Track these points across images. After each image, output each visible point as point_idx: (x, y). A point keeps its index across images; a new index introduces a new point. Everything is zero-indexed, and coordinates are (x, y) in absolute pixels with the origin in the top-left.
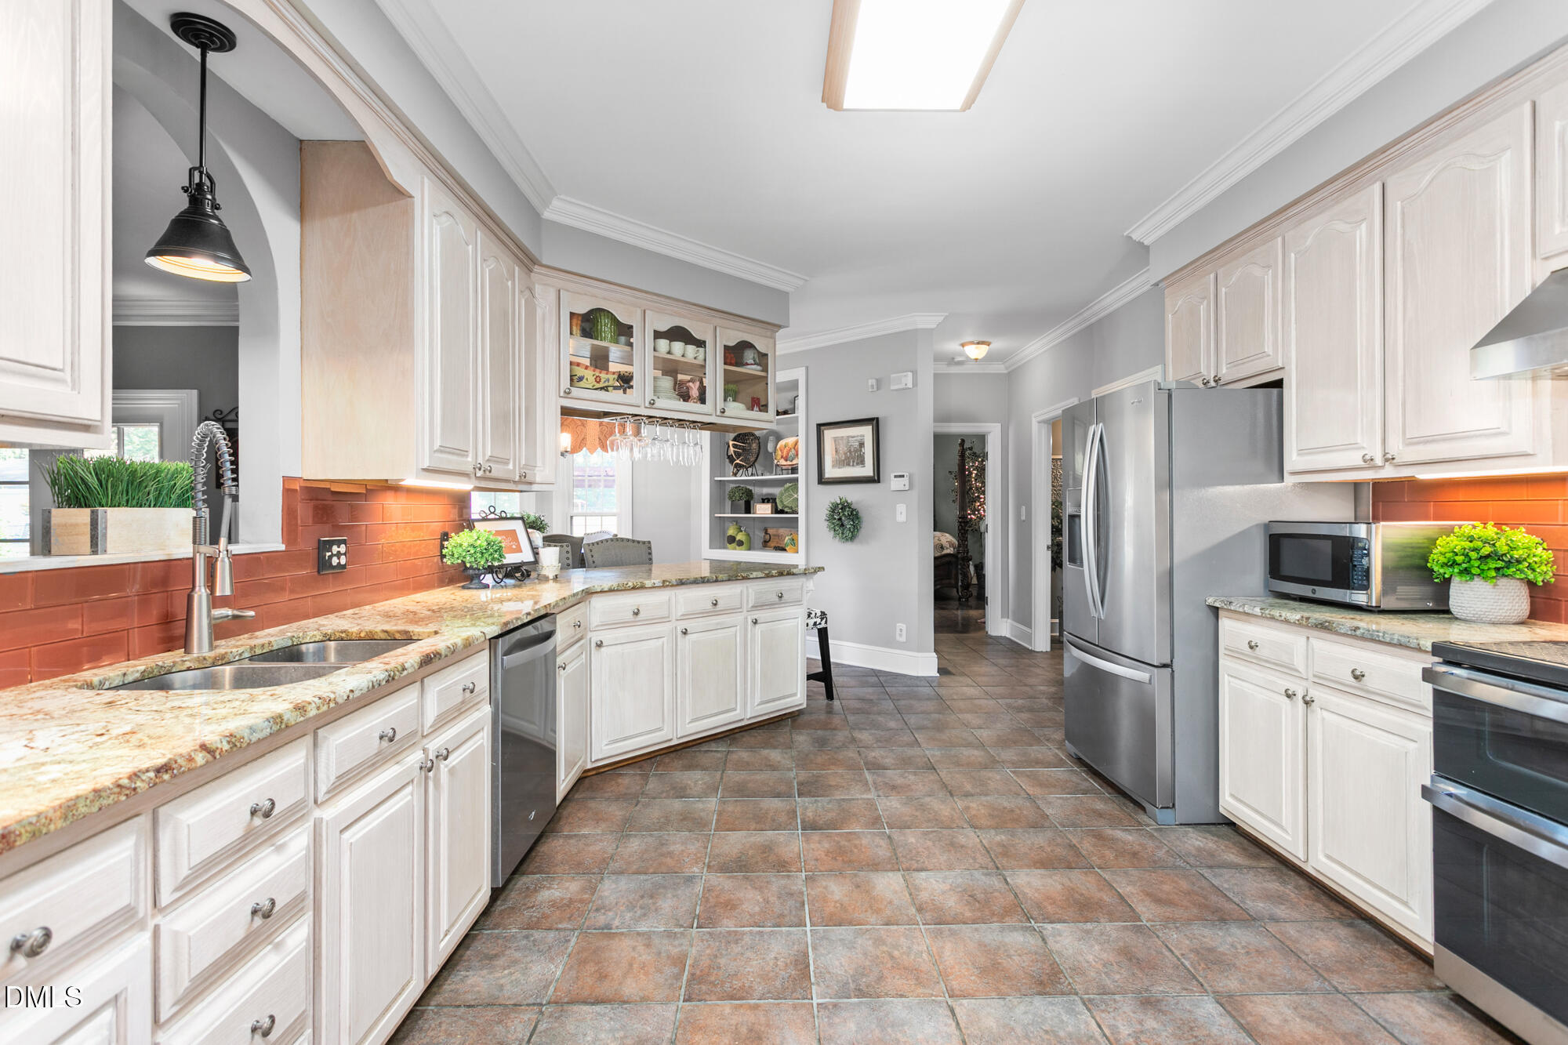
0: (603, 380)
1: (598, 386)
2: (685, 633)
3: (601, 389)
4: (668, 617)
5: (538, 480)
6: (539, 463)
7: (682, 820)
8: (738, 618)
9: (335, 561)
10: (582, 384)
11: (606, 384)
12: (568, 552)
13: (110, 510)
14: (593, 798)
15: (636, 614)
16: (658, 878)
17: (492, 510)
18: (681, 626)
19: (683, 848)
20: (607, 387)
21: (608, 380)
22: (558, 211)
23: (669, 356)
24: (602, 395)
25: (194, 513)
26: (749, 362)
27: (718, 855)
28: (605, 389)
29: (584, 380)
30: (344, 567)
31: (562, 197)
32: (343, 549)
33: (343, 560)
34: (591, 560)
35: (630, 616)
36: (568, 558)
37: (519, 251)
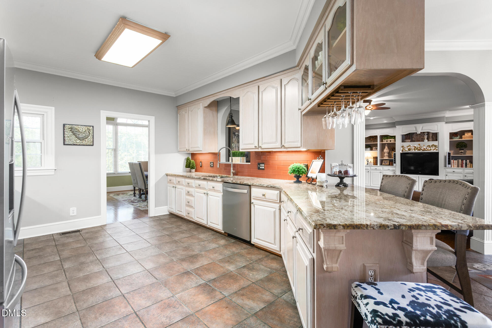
9: (261, 167)
30: (263, 169)
32: (263, 165)
37: (285, 71)
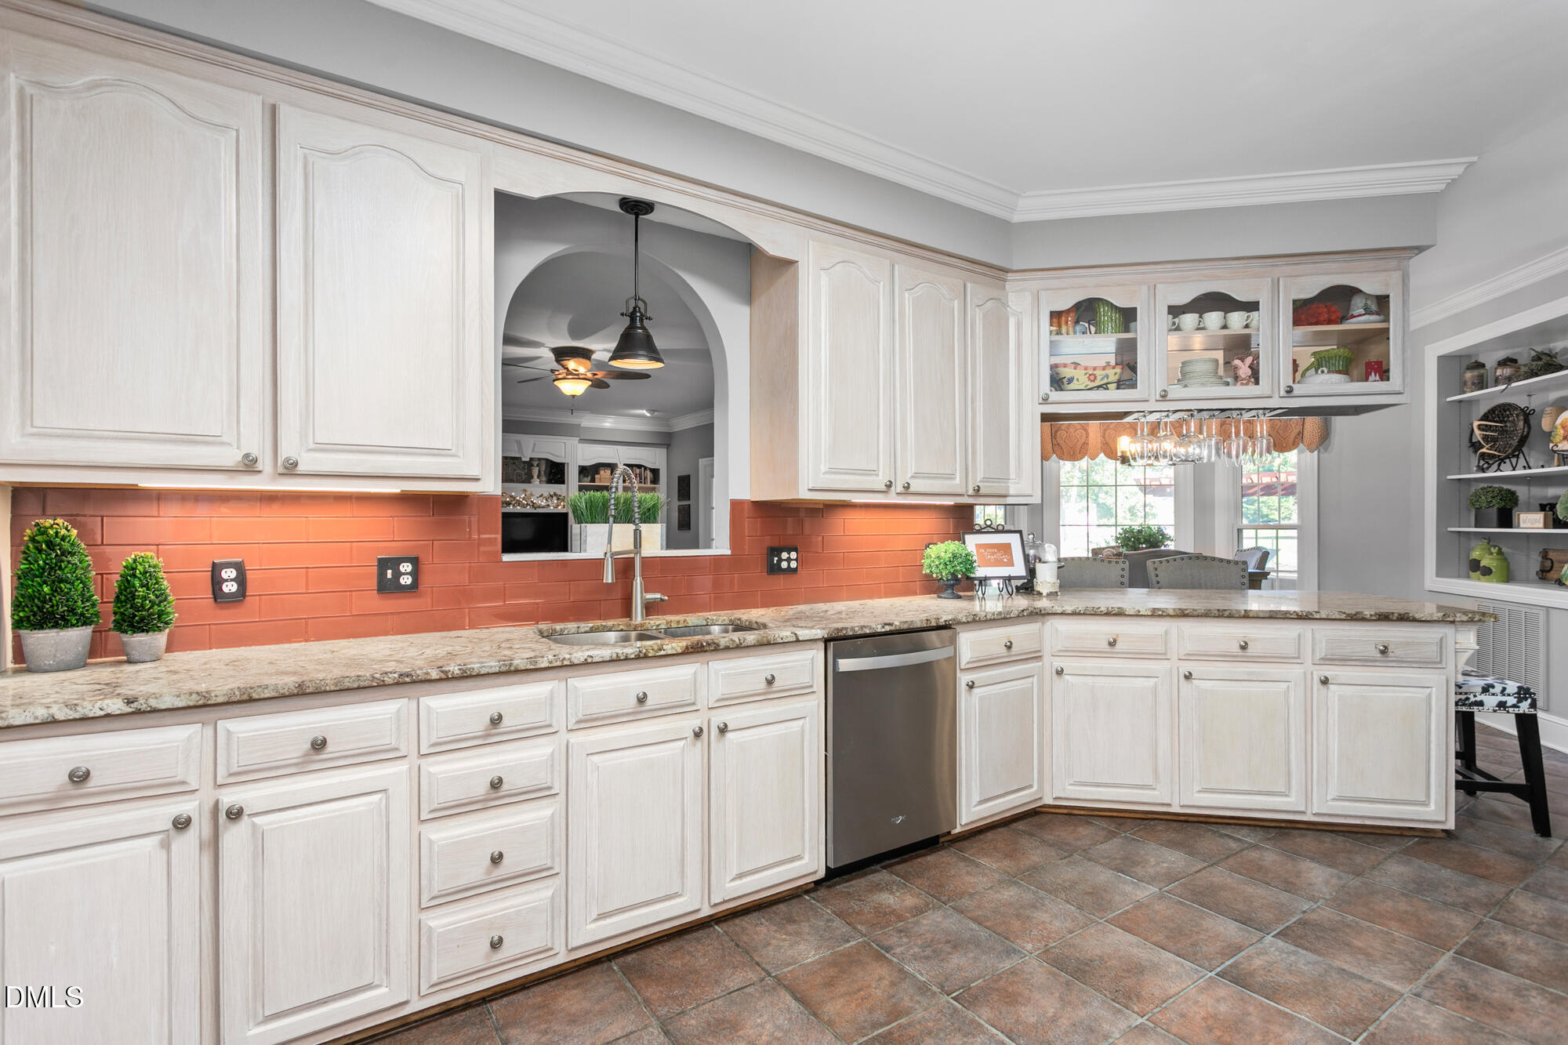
0: (1099, 378)
1: (1092, 385)
2: (1188, 677)
3: (1098, 387)
4: (1165, 654)
5: (1012, 492)
6: (1012, 476)
7: (1087, 893)
8: (1294, 672)
9: (784, 565)
10: (1072, 386)
11: (1105, 381)
12: (1123, 569)
13: (588, 525)
14: (1031, 835)
15: (1112, 644)
16: (983, 934)
17: (988, 523)
18: (1186, 667)
19: (1048, 920)
20: (1106, 384)
21: (1107, 376)
22: (1030, 208)
23: (1225, 332)
24: (1101, 395)
25: (634, 527)
26: (1355, 313)
27: (1074, 946)
28: (1104, 387)
29: (1075, 381)
30: (795, 570)
31: (1028, 194)
32: (793, 555)
33: (793, 565)
34: (1154, 579)
35: (1104, 646)
36: (1122, 576)
37: (976, 266)
